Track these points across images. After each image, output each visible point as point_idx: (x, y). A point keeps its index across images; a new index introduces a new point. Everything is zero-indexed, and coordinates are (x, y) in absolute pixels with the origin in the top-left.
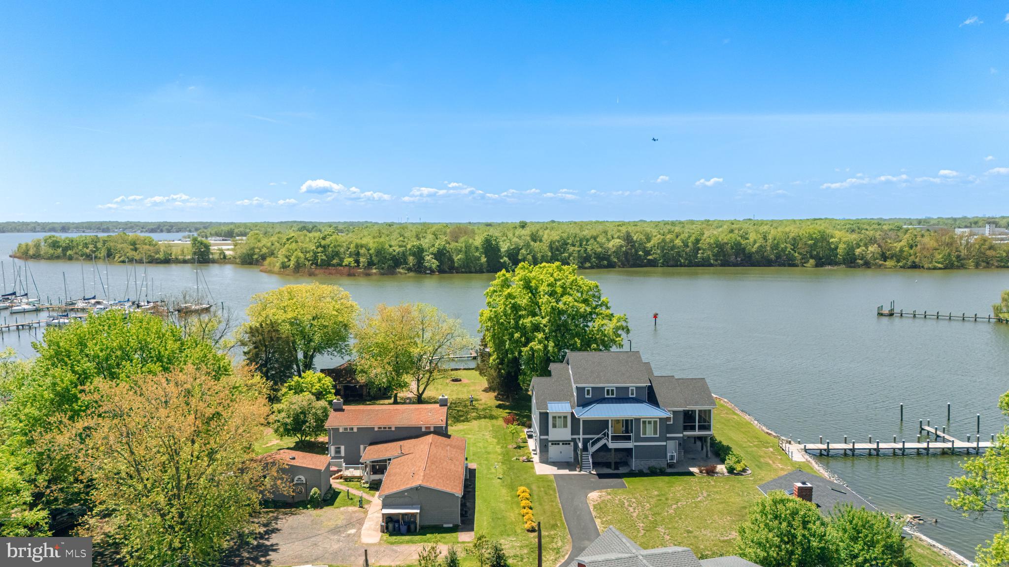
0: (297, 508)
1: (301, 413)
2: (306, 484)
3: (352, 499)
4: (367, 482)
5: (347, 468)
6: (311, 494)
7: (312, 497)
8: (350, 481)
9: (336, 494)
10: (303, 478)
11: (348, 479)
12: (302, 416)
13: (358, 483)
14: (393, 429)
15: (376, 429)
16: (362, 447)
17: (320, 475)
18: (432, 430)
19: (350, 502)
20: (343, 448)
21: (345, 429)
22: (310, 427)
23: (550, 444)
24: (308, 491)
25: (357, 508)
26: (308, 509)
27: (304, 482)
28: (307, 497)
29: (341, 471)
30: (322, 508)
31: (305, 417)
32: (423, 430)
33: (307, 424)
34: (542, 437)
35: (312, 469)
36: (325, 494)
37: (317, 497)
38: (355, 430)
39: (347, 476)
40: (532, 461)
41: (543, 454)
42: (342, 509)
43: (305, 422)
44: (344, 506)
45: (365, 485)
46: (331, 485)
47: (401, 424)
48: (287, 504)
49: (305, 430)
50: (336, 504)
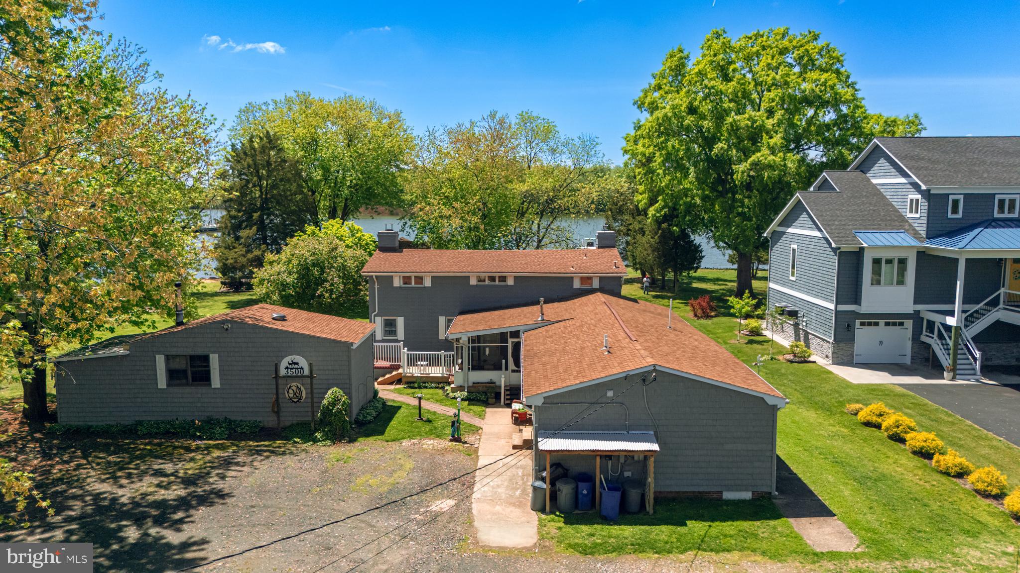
0: (288, 439)
1: (314, 265)
2: (311, 376)
3: (429, 421)
4: (461, 388)
5: (412, 362)
6: (325, 402)
7: (327, 411)
8: (420, 388)
9: (388, 412)
10: (303, 362)
11: (412, 383)
12: (316, 271)
13: (440, 391)
14: (510, 282)
15: (473, 282)
16: (442, 320)
17: (349, 357)
18: (596, 284)
19: (428, 427)
20: (400, 321)
21: (407, 280)
22: (331, 290)
23: (858, 322)
24: (315, 395)
25: (445, 443)
26: (315, 441)
27: (307, 372)
28: (313, 414)
29: (397, 367)
30: (352, 440)
31: (322, 272)
32: (577, 284)
33: (327, 285)
34: (843, 308)
35: (327, 339)
36: (363, 408)
37: (339, 411)
38: (428, 283)
39: (413, 377)
40: (814, 362)
41: (842, 344)
42: (406, 443)
43: (321, 282)
44: (410, 438)
45: (458, 394)
46: (376, 393)
47: (529, 270)
48: (263, 429)
49: (320, 296)
50: (390, 431)
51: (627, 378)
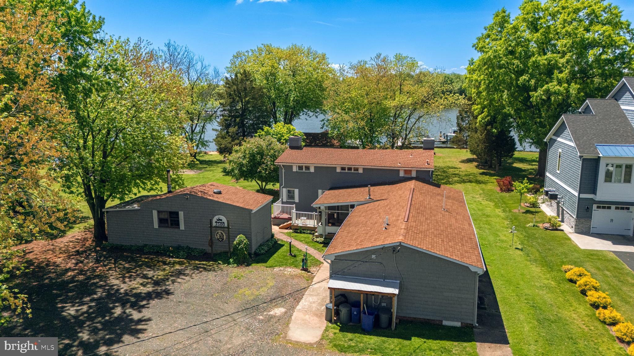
0: (215, 261)
1: (258, 154)
2: (228, 228)
3: (295, 256)
4: (321, 236)
5: (298, 216)
6: (235, 242)
7: (236, 248)
8: (301, 233)
9: (276, 248)
10: (224, 220)
11: (298, 230)
12: (258, 157)
13: (311, 236)
14: (361, 171)
15: (338, 170)
16: (320, 191)
17: (250, 217)
18: (414, 174)
19: (293, 260)
20: (297, 191)
21: (300, 168)
22: (266, 169)
23: (595, 206)
24: (231, 238)
25: (298, 271)
26: (229, 263)
27: (226, 225)
28: (230, 248)
29: (290, 219)
30: (248, 265)
31: (262, 158)
32: (402, 174)
33: (264, 166)
34: (583, 196)
35: (238, 207)
36: (261, 245)
37: (242, 248)
38: (312, 170)
39: (297, 226)
40: (562, 230)
41: (582, 220)
42: (276, 269)
43: (260, 164)
44: (280, 266)
45: (318, 239)
46: (273, 236)
47: (372, 164)
48: (206, 254)
49: (260, 172)
50: (271, 261)
51: (384, 249)
